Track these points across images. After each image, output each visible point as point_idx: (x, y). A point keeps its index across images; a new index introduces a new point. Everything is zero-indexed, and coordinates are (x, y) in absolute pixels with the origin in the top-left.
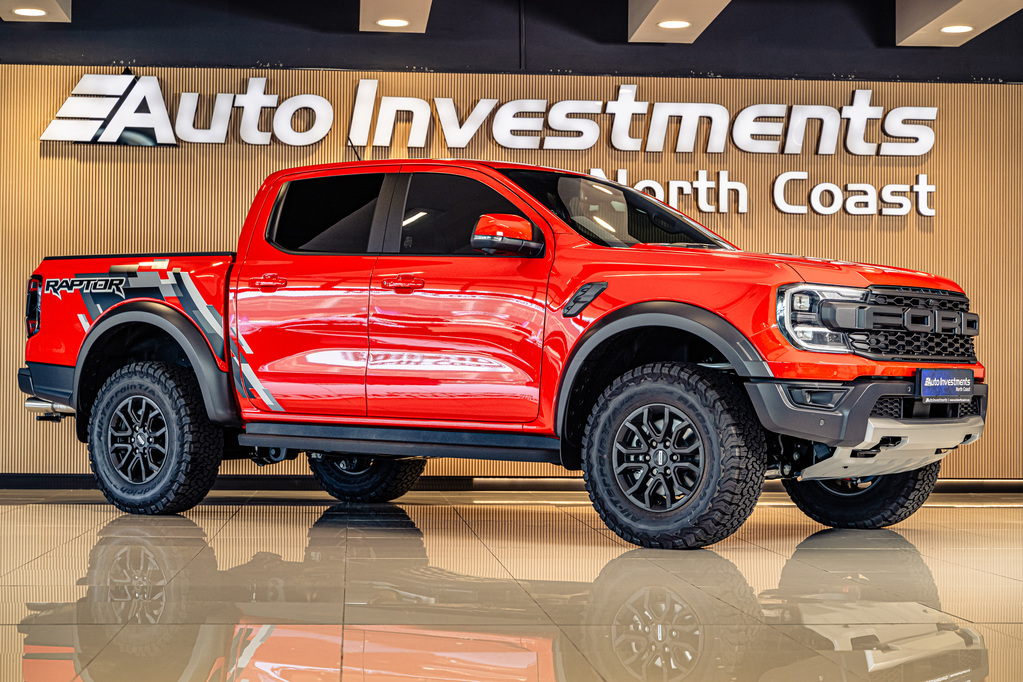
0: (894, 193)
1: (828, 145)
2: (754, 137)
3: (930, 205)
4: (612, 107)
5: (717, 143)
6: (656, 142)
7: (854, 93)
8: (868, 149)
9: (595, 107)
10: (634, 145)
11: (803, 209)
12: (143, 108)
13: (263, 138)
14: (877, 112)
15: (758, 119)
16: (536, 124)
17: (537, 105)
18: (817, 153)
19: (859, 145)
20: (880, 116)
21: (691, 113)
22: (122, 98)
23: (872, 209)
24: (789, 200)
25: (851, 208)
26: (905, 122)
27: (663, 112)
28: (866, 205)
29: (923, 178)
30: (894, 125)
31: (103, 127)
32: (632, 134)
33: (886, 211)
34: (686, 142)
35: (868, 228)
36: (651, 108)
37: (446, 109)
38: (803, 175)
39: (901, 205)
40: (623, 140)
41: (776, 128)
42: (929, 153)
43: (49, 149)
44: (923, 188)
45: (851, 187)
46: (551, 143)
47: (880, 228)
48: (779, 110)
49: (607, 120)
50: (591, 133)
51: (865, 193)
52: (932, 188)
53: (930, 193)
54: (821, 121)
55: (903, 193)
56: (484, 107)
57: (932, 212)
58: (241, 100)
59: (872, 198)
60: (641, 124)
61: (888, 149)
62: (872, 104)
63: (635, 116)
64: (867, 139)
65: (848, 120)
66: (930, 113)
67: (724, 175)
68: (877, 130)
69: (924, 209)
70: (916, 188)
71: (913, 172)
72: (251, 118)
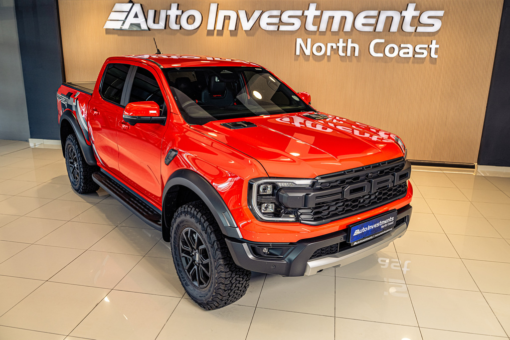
0: (420, 48)
1: (394, 28)
2: (363, 25)
3: (436, 53)
4: (306, 13)
5: (348, 27)
6: (323, 27)
7: (408, 4)
8: (412, 29)
9: (299, 13)
10: (314, 28)
11: (381, 55)
12: (136, 16)
13: (177, 27)
14: (417, 13)
15: (365, 17)
16: (276, 20)
17: (276, 13)
18: (389, 31)
19: (407, 28)
20: (418, 15)
21: (338, 15)
22: (129, 12)
23: (410, 55)
24: (376, 51)
25: (401, 54)
26: (429, 17)
27: (327, 14)
28: (408, 53)
29: (434, 42)
30: (424, 19)
31: (124, 23)
32: (314, 24)
33: (416, 56)
34: (335, 27)
35: (408, 62)
36: (322, 13)
37: (242, 15)
38: (383, 41)
39: (423, 53)
40: (311, 27)
41: (373, 21)
42: (438, 31)
43: (108, 31)
44: (434, 46)
45: (402, 46)
46: (282, 28)
47: (413, 62)
48: (374, 13)
49: (303, 18)
50: (297, 23)
51: (409, 48)
52: (438, 46)
53: (436, 49)
54: (393, 17)
55: (425, 49)
56: (257, 14)
57: (436, 56)
58: (169, 12)
59: (411, 51)
60: (317, 19)
61: (420, 29)
62: (415, 10)
63: (315, 17)
64: (411, 25)
65: (404, 17)
66: (440, 13)
67: (350, 41)
68: (416, 21)
69: (433, 55)
70: (430, 46)
71: (430, 38)
72: (173, 19)
